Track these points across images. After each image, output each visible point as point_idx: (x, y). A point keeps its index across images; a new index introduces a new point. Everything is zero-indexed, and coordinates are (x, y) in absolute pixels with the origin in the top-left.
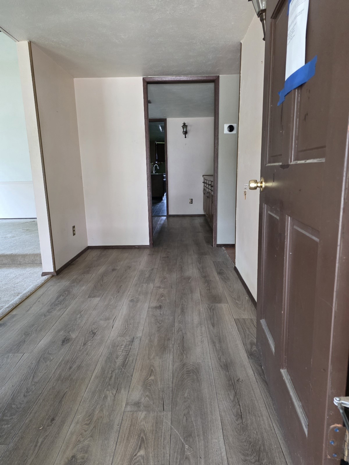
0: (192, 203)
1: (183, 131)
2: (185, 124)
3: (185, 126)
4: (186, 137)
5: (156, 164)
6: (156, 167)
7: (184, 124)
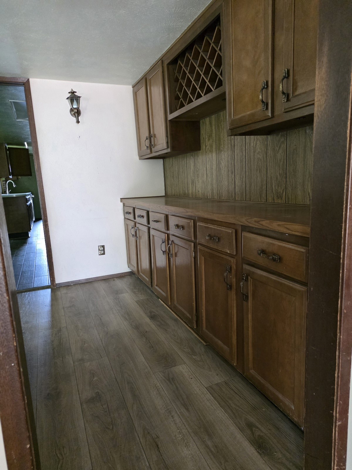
0: (104, 254)
1: (72, 110)
2: (75, 94)
3: (74, 98)
4: (78, 122)
5: (10, 179)
6: (10, 184)
7: (73, 93)
